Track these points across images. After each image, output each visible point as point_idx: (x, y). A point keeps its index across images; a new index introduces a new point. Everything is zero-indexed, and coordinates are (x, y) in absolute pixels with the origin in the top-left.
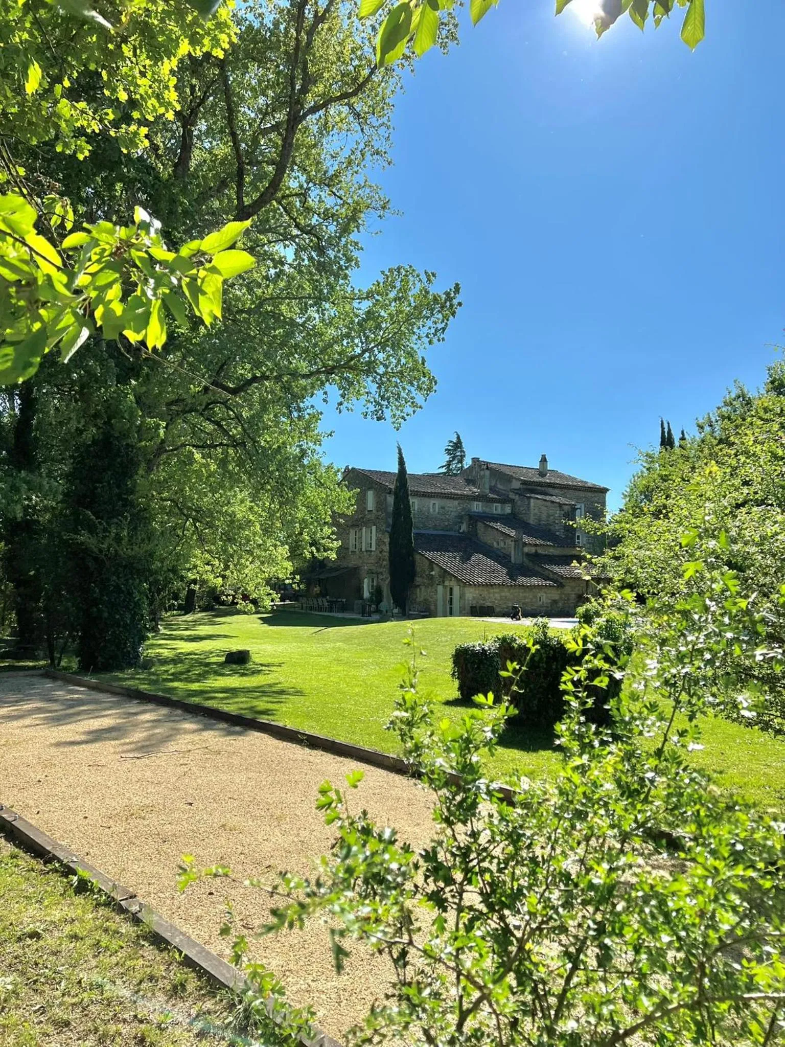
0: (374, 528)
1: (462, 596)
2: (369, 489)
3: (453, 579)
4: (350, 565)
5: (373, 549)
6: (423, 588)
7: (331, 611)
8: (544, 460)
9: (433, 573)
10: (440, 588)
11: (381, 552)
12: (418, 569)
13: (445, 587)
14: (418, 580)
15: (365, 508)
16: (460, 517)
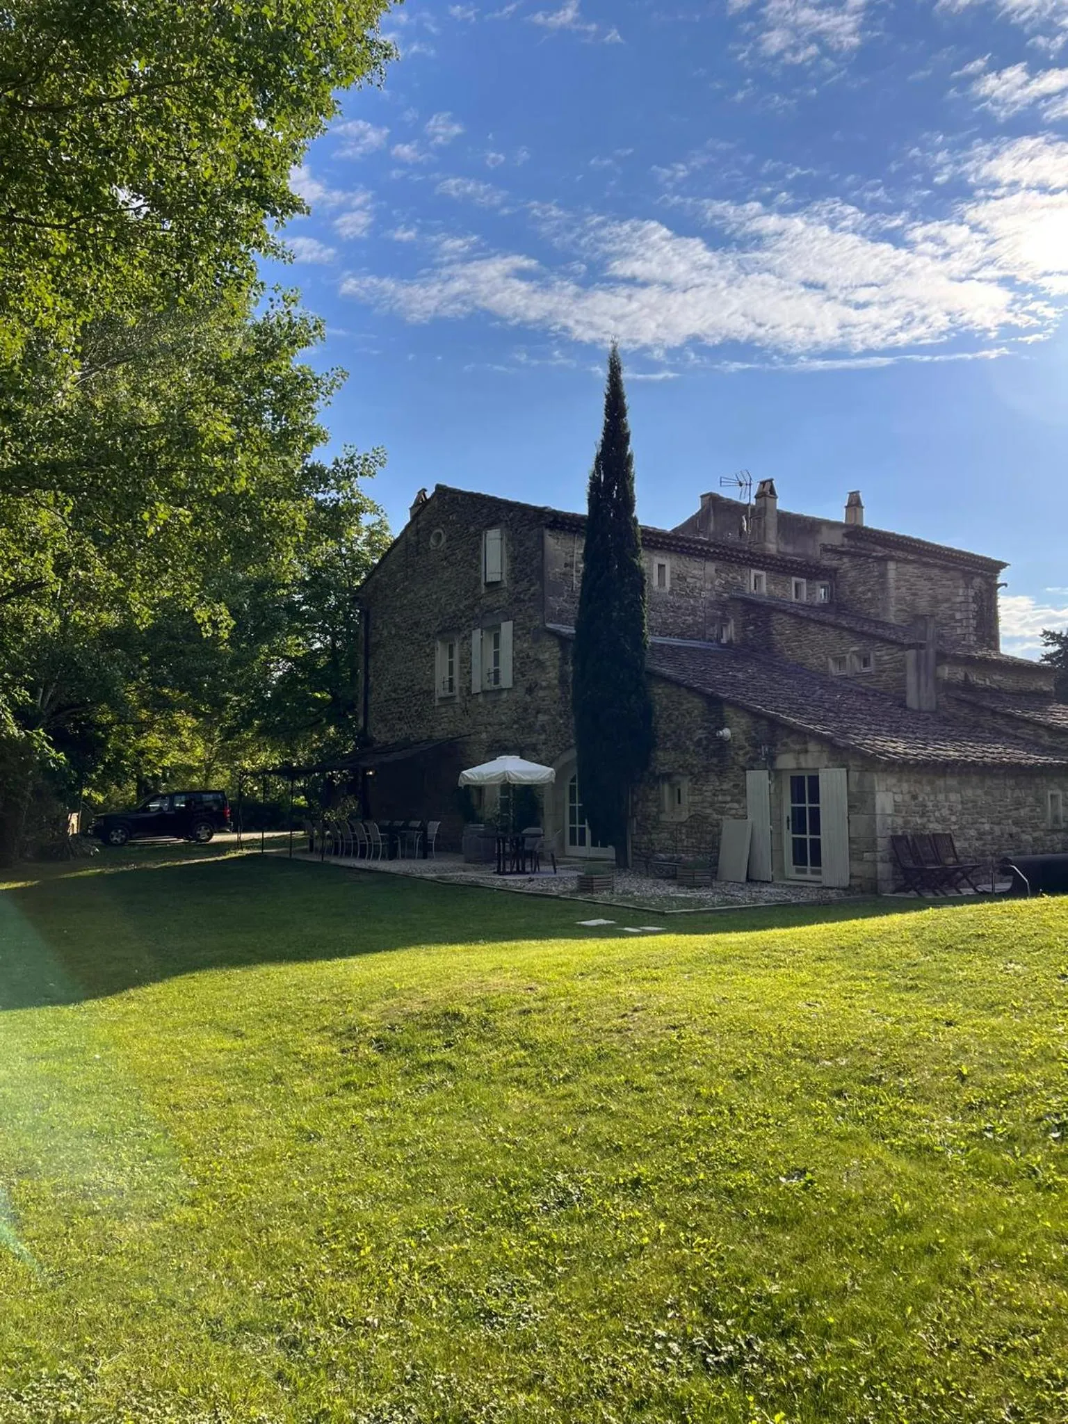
0: (507, 628)
1: (859, 802)
2: (491, 526)
3: (812, 746)
4: (437, 735)
5: (506, 680)
6: (685, 785)
7: (392, 856)
8: (854, 504)
9: (726, 732)
10: (758, 780)
11: (530, 690)
12: (663, 727)
13: (776, 774)
14: (664, 759)
15: (478, 580)
16: (722, 605)
